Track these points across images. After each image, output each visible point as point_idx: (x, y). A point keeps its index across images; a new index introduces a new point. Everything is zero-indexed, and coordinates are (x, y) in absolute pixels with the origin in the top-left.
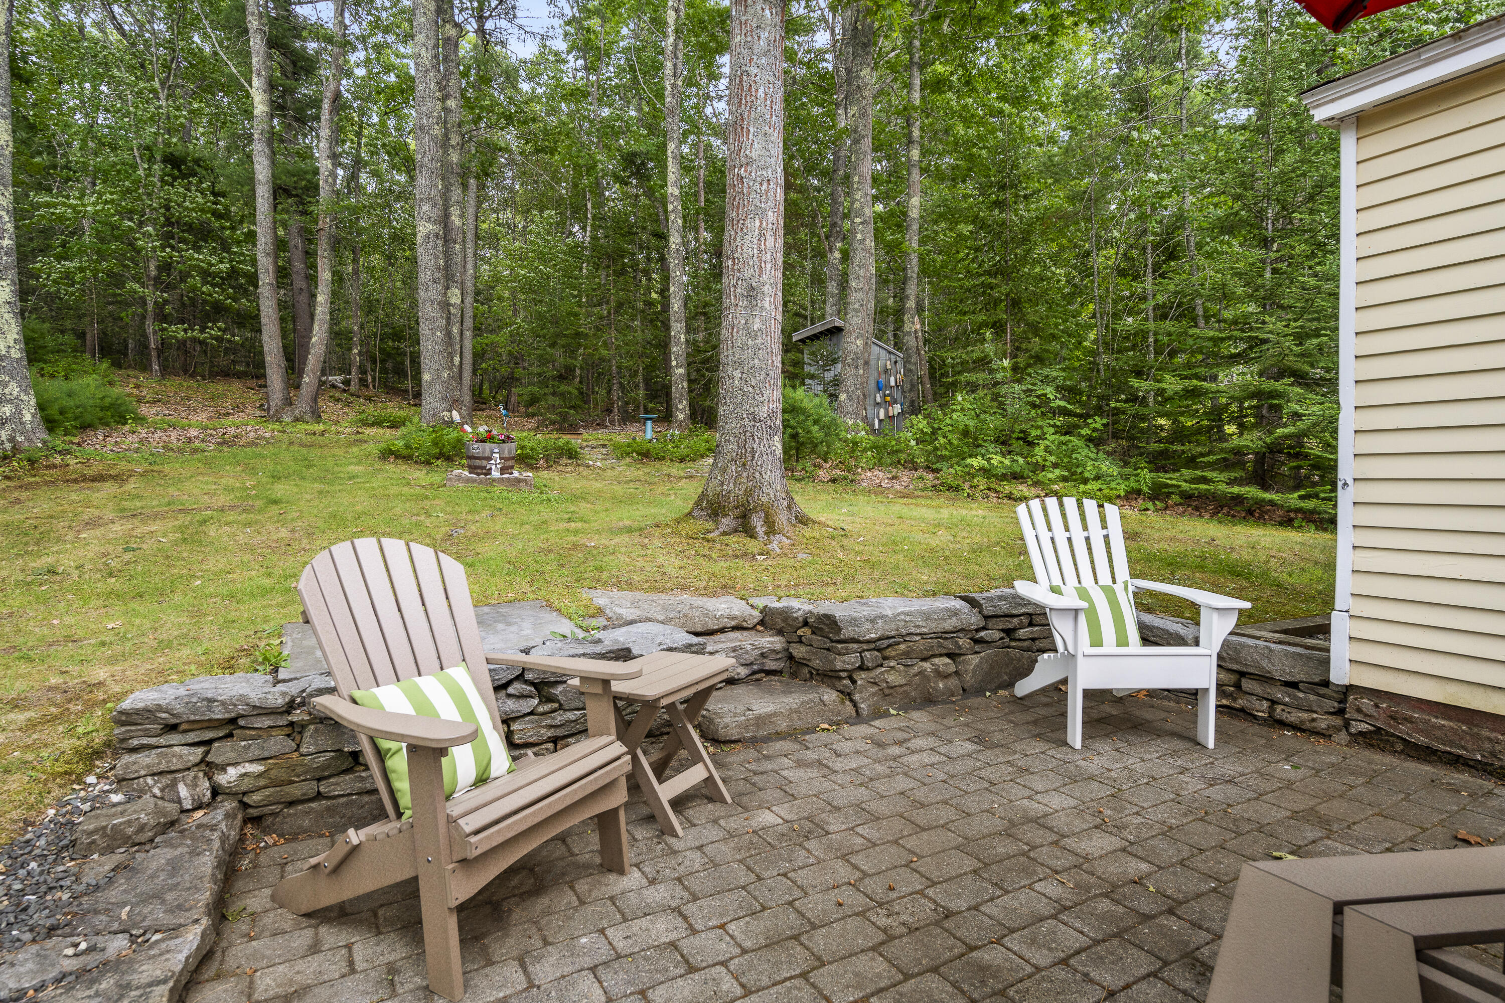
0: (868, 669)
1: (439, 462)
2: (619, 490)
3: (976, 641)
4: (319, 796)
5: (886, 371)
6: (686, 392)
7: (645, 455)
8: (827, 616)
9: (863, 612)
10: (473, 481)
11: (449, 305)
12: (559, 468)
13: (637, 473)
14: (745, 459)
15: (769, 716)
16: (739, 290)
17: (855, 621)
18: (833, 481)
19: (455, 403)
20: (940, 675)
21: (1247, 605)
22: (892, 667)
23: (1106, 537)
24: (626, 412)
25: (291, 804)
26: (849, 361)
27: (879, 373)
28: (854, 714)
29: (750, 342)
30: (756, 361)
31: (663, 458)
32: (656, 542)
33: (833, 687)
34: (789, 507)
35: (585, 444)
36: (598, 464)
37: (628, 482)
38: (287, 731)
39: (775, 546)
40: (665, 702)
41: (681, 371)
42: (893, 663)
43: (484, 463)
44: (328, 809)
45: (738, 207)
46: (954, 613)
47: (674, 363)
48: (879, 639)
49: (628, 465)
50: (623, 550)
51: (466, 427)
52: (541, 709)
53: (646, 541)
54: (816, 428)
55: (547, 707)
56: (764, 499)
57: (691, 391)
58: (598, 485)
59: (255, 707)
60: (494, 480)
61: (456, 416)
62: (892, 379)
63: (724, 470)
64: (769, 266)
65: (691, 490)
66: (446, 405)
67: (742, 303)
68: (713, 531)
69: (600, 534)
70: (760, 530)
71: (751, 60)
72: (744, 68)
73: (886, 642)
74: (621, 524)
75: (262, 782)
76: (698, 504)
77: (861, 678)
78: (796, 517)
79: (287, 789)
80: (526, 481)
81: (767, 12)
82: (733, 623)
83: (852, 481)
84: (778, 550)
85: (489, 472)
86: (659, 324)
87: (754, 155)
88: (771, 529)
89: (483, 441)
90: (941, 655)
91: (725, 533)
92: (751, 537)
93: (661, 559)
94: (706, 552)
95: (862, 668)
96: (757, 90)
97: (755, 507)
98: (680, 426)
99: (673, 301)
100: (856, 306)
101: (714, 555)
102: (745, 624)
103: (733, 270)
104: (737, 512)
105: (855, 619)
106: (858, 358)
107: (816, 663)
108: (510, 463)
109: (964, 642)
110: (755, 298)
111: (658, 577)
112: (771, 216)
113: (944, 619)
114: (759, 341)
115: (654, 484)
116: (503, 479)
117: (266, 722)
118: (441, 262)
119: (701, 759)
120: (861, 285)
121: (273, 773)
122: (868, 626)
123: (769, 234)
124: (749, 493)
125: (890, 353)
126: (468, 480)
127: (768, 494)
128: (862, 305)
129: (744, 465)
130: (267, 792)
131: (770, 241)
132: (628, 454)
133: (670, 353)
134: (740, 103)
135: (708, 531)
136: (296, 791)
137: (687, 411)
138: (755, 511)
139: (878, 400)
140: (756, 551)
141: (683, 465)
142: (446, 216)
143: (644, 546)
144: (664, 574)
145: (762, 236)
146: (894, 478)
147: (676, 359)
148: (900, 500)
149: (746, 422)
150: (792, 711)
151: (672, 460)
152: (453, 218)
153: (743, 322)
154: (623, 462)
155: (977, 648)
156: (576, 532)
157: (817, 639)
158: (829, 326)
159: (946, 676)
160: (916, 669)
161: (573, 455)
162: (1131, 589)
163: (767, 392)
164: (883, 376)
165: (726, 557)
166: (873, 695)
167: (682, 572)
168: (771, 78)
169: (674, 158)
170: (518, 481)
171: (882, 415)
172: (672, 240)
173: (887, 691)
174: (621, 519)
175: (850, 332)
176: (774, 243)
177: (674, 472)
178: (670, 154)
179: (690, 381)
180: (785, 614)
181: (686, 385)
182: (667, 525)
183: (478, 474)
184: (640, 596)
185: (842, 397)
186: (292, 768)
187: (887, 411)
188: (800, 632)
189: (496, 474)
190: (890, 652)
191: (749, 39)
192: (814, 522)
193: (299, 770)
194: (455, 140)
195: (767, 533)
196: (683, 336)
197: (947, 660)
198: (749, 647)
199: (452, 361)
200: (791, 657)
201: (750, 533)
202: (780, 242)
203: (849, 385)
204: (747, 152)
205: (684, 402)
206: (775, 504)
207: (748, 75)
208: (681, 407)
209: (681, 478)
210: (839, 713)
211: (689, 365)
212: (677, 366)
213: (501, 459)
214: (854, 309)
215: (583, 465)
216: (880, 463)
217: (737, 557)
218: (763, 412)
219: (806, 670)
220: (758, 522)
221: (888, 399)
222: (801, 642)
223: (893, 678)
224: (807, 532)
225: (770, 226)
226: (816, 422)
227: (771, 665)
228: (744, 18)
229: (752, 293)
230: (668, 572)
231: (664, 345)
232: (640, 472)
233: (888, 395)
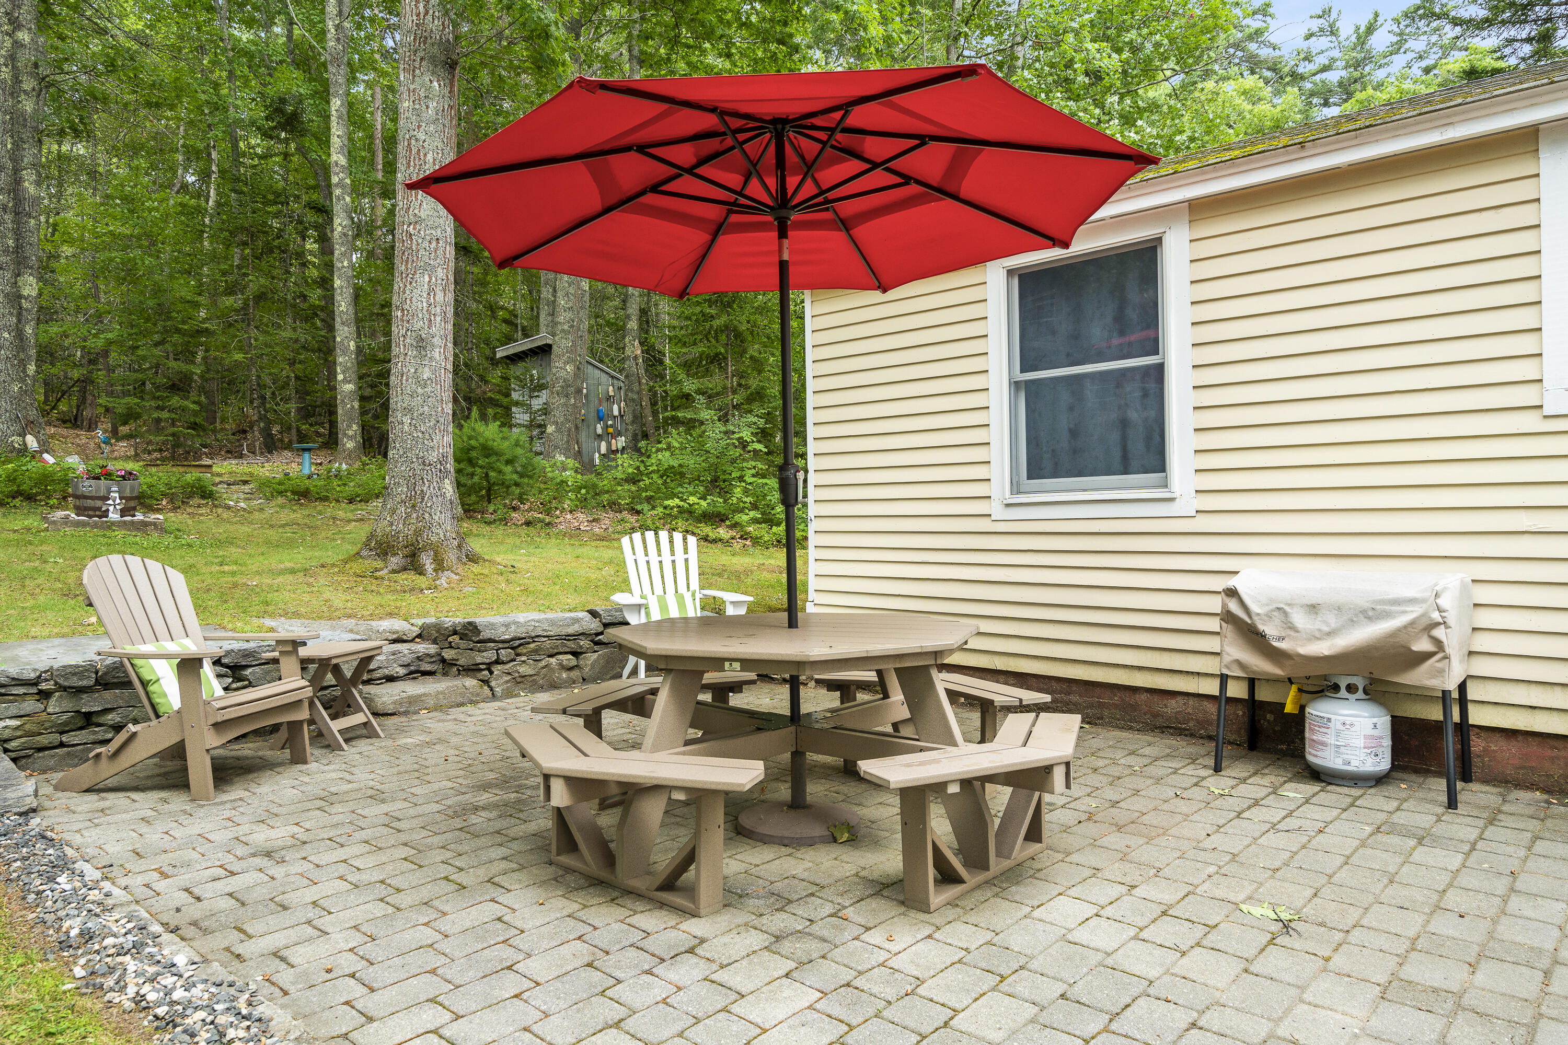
0: (503, 663)
1: (17, 502)
2: (272, 534)
3: (596, 643)
4: (62, 745)
5: (609, 398)
6: (356, 414)
7: (302, 495)
8: (470, 623)
9: (498, 619)
10: (84, 524)
11: (20, 297)
12: (189, 510)
13: (293, 516)
14: (414, 501)
15: (421, 696)
16: (408, 340)
17: (492, 626)
18: (528, 523)
19: (27, 427)
20: (563, 667)
21: (751, 599)
22: (524, 662)
23: (686, 560)
24: (270, 435)
25: (40, 750)
26: (558, 388)
27: (600, 401)
28: (490, 694)
29: (420, 390)
30: (426, 408)
31: (326, 499)
32: (322, 581)
33: (474, 677)
34: (459, 547)
35: (217, 479)
36: (242, 505)
37: (283, 526)
38: (37, 697)
39: (443, 581)
40: (334, 661)
41: (350, 387)
42: (524, 658)
43: (98, 503)
44: (68, 753)
45: (407, 262)
46: (577, 620)
47: (340, 377)
48: (512, 640)
49: (282, 507)
50: (289, 587)
51: (46, 456)
52: (234, 686)
53: (312, 580)
54: (509, 469)
55: (239, 684)
56: (434, 539)
57: (363, 412)
58: (246, 529)
59: (13, 679)
60: (113, 523)
61: (31, 442)
62: (615, 407)
63: (393, 512)
64: (438, 319)
65: (361, 532)
66: (16, 427)
67: (412, 353)
68: (382, 569)
69: (260, 574)
70: (429, 567)
71: (419, 127)
72: (412, 133)
73: (518, 642)
74: (282, 566)
75: (19, 733)
76: (366, 545)
77: (497, 669)
78: (467, 556)
79: (38, 738)
80: (155, 524)
81: (436, 84)
82: (395, 636)
83: (548, 524)
84: (446, 585)
85: (106, 514)
86: (319, 323)
87: (423, 214)
88: (440, 566)
89: (97, 478)
90: (566, 653)
91: (394, 572)
92: (420, 574)
93: (327, 595)
94: (374, 588)
95: (498, 662)
96: (425, 155)
97: (424, 546)
98: (349, 456)
99: (338, 298)
100: (566, 327)
101: (381, 590)
102: (405, 638)
103: (402, 320)
104: (406, 551)
105: (492, 624)
106: (569, 386)
107: (462, 662)
108: (132, 504)
109: (585, 643)
110: (424, 348)
111: (325, 609)
112: (441, 273)
113: (568, 626)
114: (429, 389)
115: (316, 527)
116: (125, 522)
117: (21, 690)
118: (11, 242)
119: (362, 710)
120: (570, 304)
121: (27, 727)
122: (503, 629)
123: (438, 290)
124: (418, 533)
125: (612, 377)
126: (78, 524)
127: (438, 534)
128: (572, 326)
129: (414, 506)
130: (23, 740)
131: (440, 296)
132: (280, 493)
133: (335, 363)
134: (409, 166)
135: (377, 570)
136: (43, 740)
137: (359, 439)
138: (424, 549)
139: (599, 431)
140: (423, 586)
141: (352, 507)
142: (18, 180)
143: (309, 585)
144: (331, 606)
145: (431, 291)
146: (594, 521)
147: (343, 372)
148: (594, 544)
149: (415, 465)
150: (438, 693)
151: (338, 501)
152: (26, 184)
153: (413, 370)
154: (274, 503)
155: (596, 648)
156: (233, 574)
157: (463, 644)
158: (540, 343)
159: (571, 669)
160: (543, 663)
161: (206, 494)
162: (698, 596)
163: (437, 438)
164: (605, 404)
165: (395, 591)
166: (507, 682)
167: (349, 604)
168: (440, 145)
169: (339, 117)
170: (145, 524)
171: (603, 449)
172: (337, 221)
173: (519, 680)
174: (281, 562)
175: (558, 356)
176: (444, 299)
177: (341, 514)
178: (334, 113)
179: (362, 399)
180: (438, 627)
181: (356, 405)
182: (333, 565)
183: (90, 517)
184: (307, 622)
185: (550, 429)
186: (41, 723)
187: (609, 445)
188: (450, 639)
189: (114, 516)
190: (519, 650)
191: (417, 107)
192: (485, 560)
193: (47, 725)
194: (28, 84)
195: (435, 570)
196: (352, 343)
197: (570, 657)
198: (406, 652)
199: (24, 371)
200: (443, 661)
201: (420, 571)
202: (451, 296)
203: (558, 415)
204: (416, 211)
205: (355, 427)
206: (445, 543)
207: (417, 140)
208: (350, 433)
209: (349, 521)
210: (478, 695)
211: (361, 378)
212: (345, 381)
213: (121, 499)
214: (563, 331)
215: (220, 506)
216: (582, 504)
217: (405, 592)
218: (433, 457)
219: (455, 669)
220: (427, 561)
221: (611, 430)
222: (451, 647)
223: (523, 670)
224: (476, 569)
225: (439, 281)
226: (509, 462)
227: (427, 667)
228: (412, 87)
229: (421, 344)
230: (335, 604)
231: (326, 349)
232: (298, 515)
233: (611, 426)
